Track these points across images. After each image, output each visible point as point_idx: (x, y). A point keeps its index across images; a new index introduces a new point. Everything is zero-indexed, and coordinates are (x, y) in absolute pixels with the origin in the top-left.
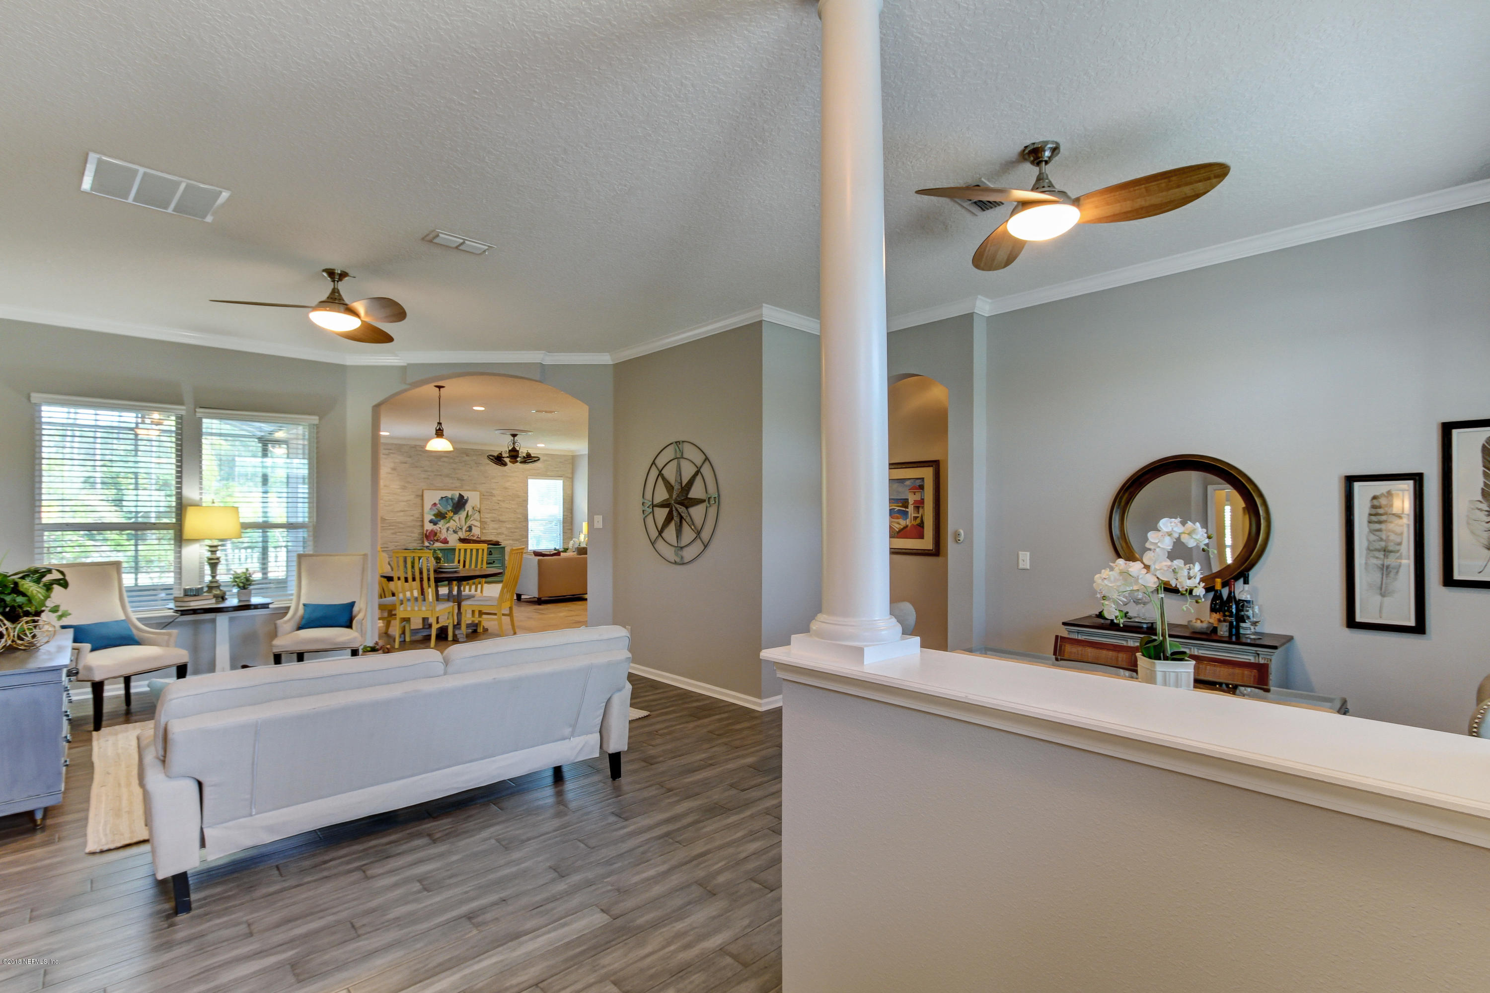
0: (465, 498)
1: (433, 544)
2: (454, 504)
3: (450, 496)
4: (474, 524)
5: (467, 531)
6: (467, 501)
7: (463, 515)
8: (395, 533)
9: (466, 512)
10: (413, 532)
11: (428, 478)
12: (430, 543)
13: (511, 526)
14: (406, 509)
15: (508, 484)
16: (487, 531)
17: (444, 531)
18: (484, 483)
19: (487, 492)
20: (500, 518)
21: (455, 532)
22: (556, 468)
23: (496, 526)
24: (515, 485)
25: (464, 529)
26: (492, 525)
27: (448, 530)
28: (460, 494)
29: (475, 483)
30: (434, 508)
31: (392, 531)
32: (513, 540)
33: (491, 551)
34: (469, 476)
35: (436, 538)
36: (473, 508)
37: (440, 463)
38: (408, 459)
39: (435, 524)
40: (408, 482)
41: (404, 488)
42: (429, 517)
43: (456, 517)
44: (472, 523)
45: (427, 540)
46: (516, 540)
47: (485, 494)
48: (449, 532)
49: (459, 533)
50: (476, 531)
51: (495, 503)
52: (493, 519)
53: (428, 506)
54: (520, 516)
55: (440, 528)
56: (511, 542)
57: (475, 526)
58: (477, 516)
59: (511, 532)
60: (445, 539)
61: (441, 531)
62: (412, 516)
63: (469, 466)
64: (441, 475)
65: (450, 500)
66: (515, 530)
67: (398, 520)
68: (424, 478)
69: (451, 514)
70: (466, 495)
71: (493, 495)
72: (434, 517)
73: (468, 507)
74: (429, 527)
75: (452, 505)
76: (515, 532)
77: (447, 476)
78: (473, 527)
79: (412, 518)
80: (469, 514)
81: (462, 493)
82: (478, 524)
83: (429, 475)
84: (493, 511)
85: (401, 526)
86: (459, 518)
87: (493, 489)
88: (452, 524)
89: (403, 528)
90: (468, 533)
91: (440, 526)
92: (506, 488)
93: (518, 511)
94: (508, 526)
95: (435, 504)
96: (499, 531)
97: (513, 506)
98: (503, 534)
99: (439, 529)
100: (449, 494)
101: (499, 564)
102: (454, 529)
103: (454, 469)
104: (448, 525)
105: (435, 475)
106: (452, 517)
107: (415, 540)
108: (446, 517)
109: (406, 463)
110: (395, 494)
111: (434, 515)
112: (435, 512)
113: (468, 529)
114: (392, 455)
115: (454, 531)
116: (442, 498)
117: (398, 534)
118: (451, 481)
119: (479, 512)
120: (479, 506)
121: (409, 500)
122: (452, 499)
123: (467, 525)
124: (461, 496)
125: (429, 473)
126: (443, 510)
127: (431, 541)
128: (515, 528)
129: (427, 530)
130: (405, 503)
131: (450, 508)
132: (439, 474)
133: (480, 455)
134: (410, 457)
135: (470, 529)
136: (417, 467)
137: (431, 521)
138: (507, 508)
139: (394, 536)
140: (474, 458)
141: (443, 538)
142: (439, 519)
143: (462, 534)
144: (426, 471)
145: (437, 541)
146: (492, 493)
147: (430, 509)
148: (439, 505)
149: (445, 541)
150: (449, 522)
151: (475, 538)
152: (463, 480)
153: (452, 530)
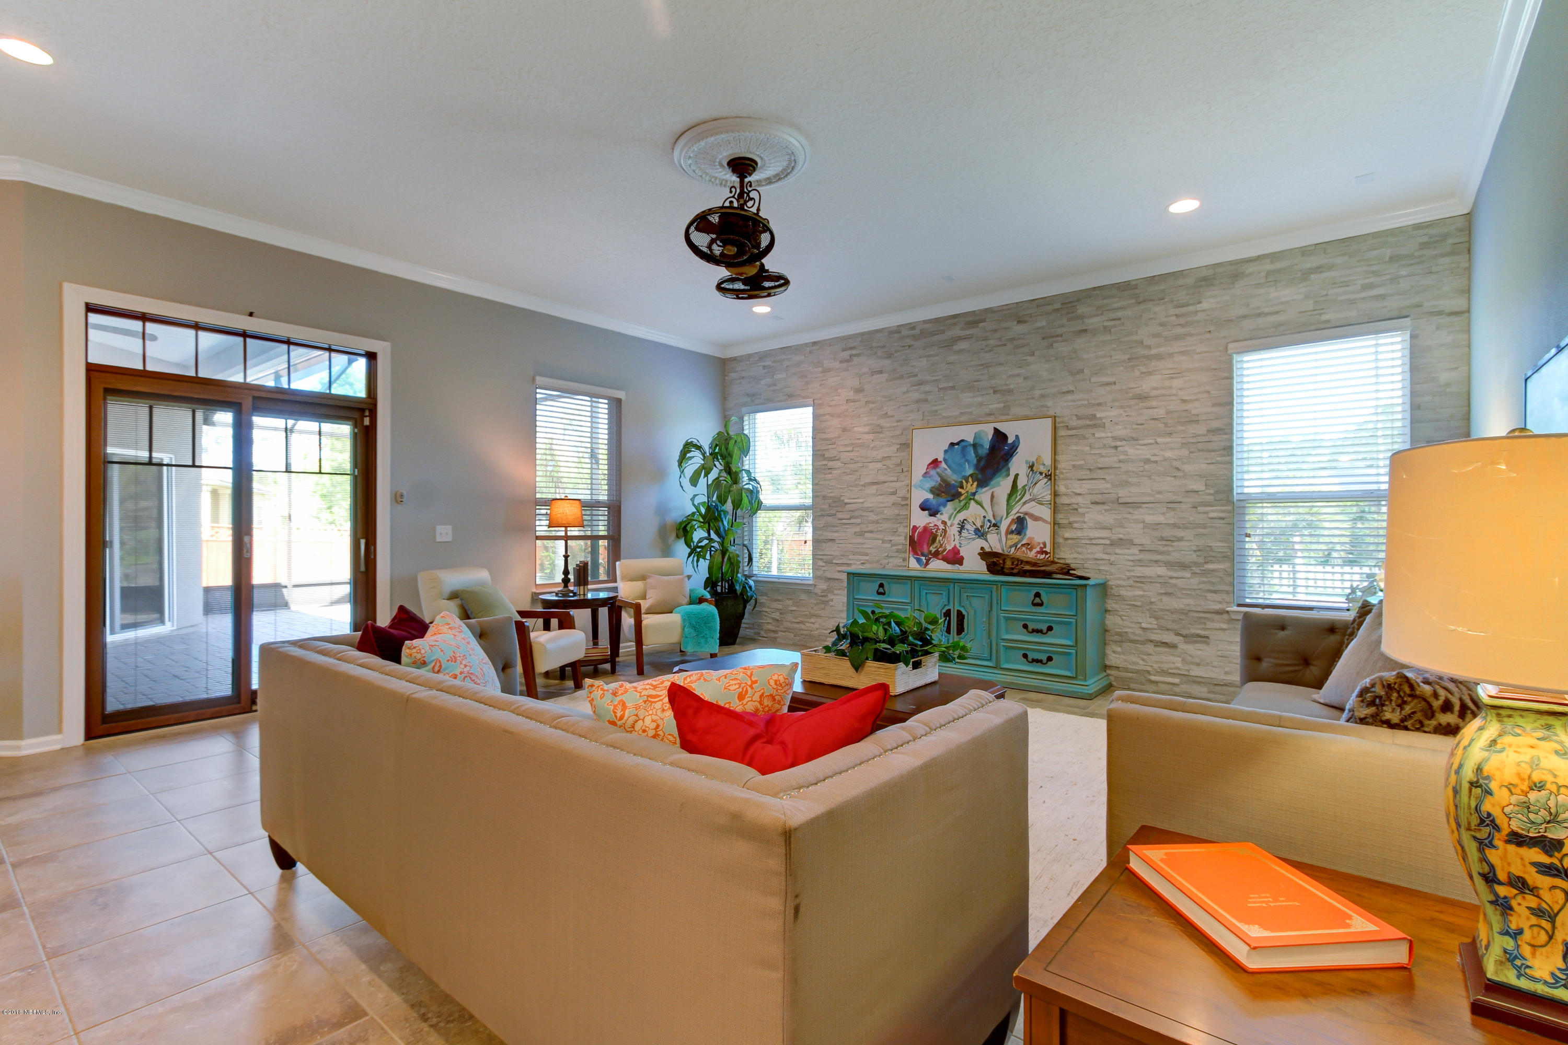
0: (1010, 441)
1: (927, 564)
2: (979, 461)
3: (970, 439)
4: (1031, 511)
5: (1012, 532)
6: (1014, 447)
7: (1002, 486)
8: (861, 534)
9: (1011, 478)
10: (895, 532)
11: (926, 401)
12: (919, 561)
13: (1161, 519)
14: (883, 478)
15: (1147, 385)
16: (1078, 534)
17: (953, 530)
18: (1069, 392)
19: (1079, 417)
20: (1122, 493)
21: (980, 533)
22: (1365, 287)
23: (1109, 519)
24: (1176, 383)
25: (1004, 526)
26: (1094, 515)
27: (962, 527)
28: (996, 431)
29: (1043, 396)
30: (933, 472)
31: (858, 529)
32: (1169, 565)
33: (1038, 595)
34: (1026, 378)
35: (933, 549)
36: (1031, 467)
37: (951, 358)
38: (888, 362)
39: (933, 513)
40: (886, 415)
41: (877, 430)
42: (921, 495)
43: (984, 495)
44: (1026, 508)
45: (915, 553)
46: (1183, 566)
47: (1074, 423)
48: (965, 533)
49: (989, 536)
50: (1039, 533)
51: (1105, 446)
52: (1099, 498)
53: (920, 466)
54: (1199, 486)
55: (944, 523)
56: (1162, 571)
57: (1036, 519)
58: (1042, 489)
59: (1162, 539)
60: (955, 551)
61: (945, 531)
62: (894, 493)
63: (1026, 349)
64: (953, 388)
65: (971, 450)
66: (1179, 533)
67: (866, 505)
68: (918, 402)
69: (971, 487)
70: (1010, 429)
71: (1095, 423)
72: (931, 496)
73: (1017, 465)
74: (921, 519)
75: (975, 461)
76: (1180, 539)
77: (970, 387)
78: (1030, 522)
79: (893, 499)
80: (1021, 483)
81: (1003, 427)
82: (1045, 512)
83: (926, 392)
84: (1100, 474)
85: (872, 517)
86: (992, 497)
87: (1099, 404)
88: (973, 513)
89: (877, 522)
90: (1015, 538)
91: (945, 517)
92: (1142, 397)
93: (1187, 468)
94: (1149, 519)
95: (935, 463)
96: (1119, 534)
97: (1169, 454)
98: (1131, 543)
99: (942, 527)
100: (967, 433)
101: (1066, 637)
102: (979, 526)
103: (986, 366)
104: (961, 516)
105: (940, 389)
106: (974, 494)
107: (898, 551)
108: (960, 494)
109: (881, 372)
110: (862, 446)
111: (932, 491)
112: (934, 481)
113: (1014, 527)
114: (856, 360)
115: (977, 531)
116: (952, 444)
117: (867, 535)
118: (980, 399)
119: (1049, 476)
120: (1048, 461)
121: (889, 458)
122: (975, 446)
123: (1013, 515)
124: (1000, 436)
125: (927, 388)
126: (953, 478)
127: (923, 555)
128: (1175, 526)
129: (915, 528)
130: (879, 465)
131: (969, 470)
132: (951, 384)
133: (1057, 310)
134: (889, 356)
135: (1020, 525)
136: (902, 377)
137: (923, 507)
138: (1147, 461)
139: (859, 540)
140: (1039, 324)
141: (949, 548)
142: (942, 500)
143: (996, 542)
144: (921, 383)
145: (936, 554)
146: (1094, 417)
147: (926, 475)
148: (943, 465)
149: (955, 558)
150: (965, 507)
151: (1032, 555)
152: (1010, 391)
153: (972, 529)
